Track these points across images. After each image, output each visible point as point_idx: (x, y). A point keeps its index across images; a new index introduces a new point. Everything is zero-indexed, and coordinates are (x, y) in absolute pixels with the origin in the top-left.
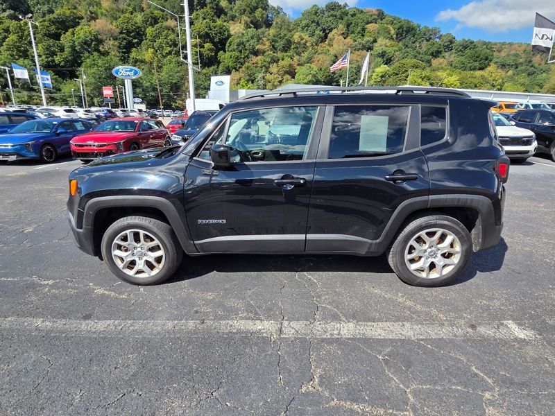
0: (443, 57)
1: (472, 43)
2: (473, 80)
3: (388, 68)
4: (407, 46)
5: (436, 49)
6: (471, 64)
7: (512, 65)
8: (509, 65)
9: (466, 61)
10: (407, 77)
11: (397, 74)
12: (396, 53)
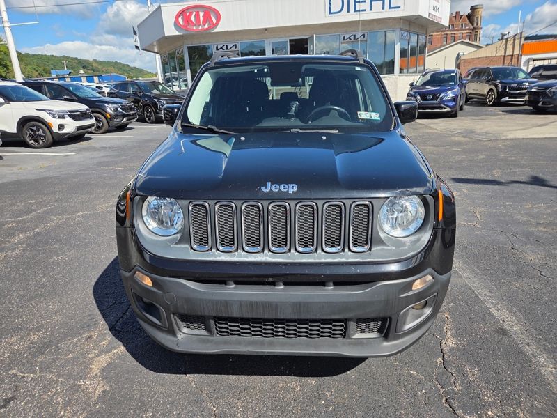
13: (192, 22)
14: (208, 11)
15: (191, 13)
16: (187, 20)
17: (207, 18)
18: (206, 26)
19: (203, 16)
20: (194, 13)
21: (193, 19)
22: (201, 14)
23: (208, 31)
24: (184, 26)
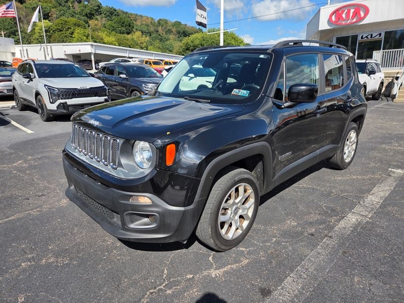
0: (97, 19)
1: (115, 10)
2: (126, 41)
3: (50, 24)
4: (61, 4)
5: (89, 11)
6: (119, 29)
7: (147, 33)
8: (145, 32)
9: (115, 25)
10: (72, 33)
11: (61, 31)
12: (53, 10)
13: (342, 18)
14: (358, 8)
15: (344, 11)
16: (339, 17)
17: (356, 13)
18: (354, 20)
19: (353, 13)
20: (346, 11)
21: (344, 16)
22: (352, 11)
23: (355, 24)
24: (335, 22)
